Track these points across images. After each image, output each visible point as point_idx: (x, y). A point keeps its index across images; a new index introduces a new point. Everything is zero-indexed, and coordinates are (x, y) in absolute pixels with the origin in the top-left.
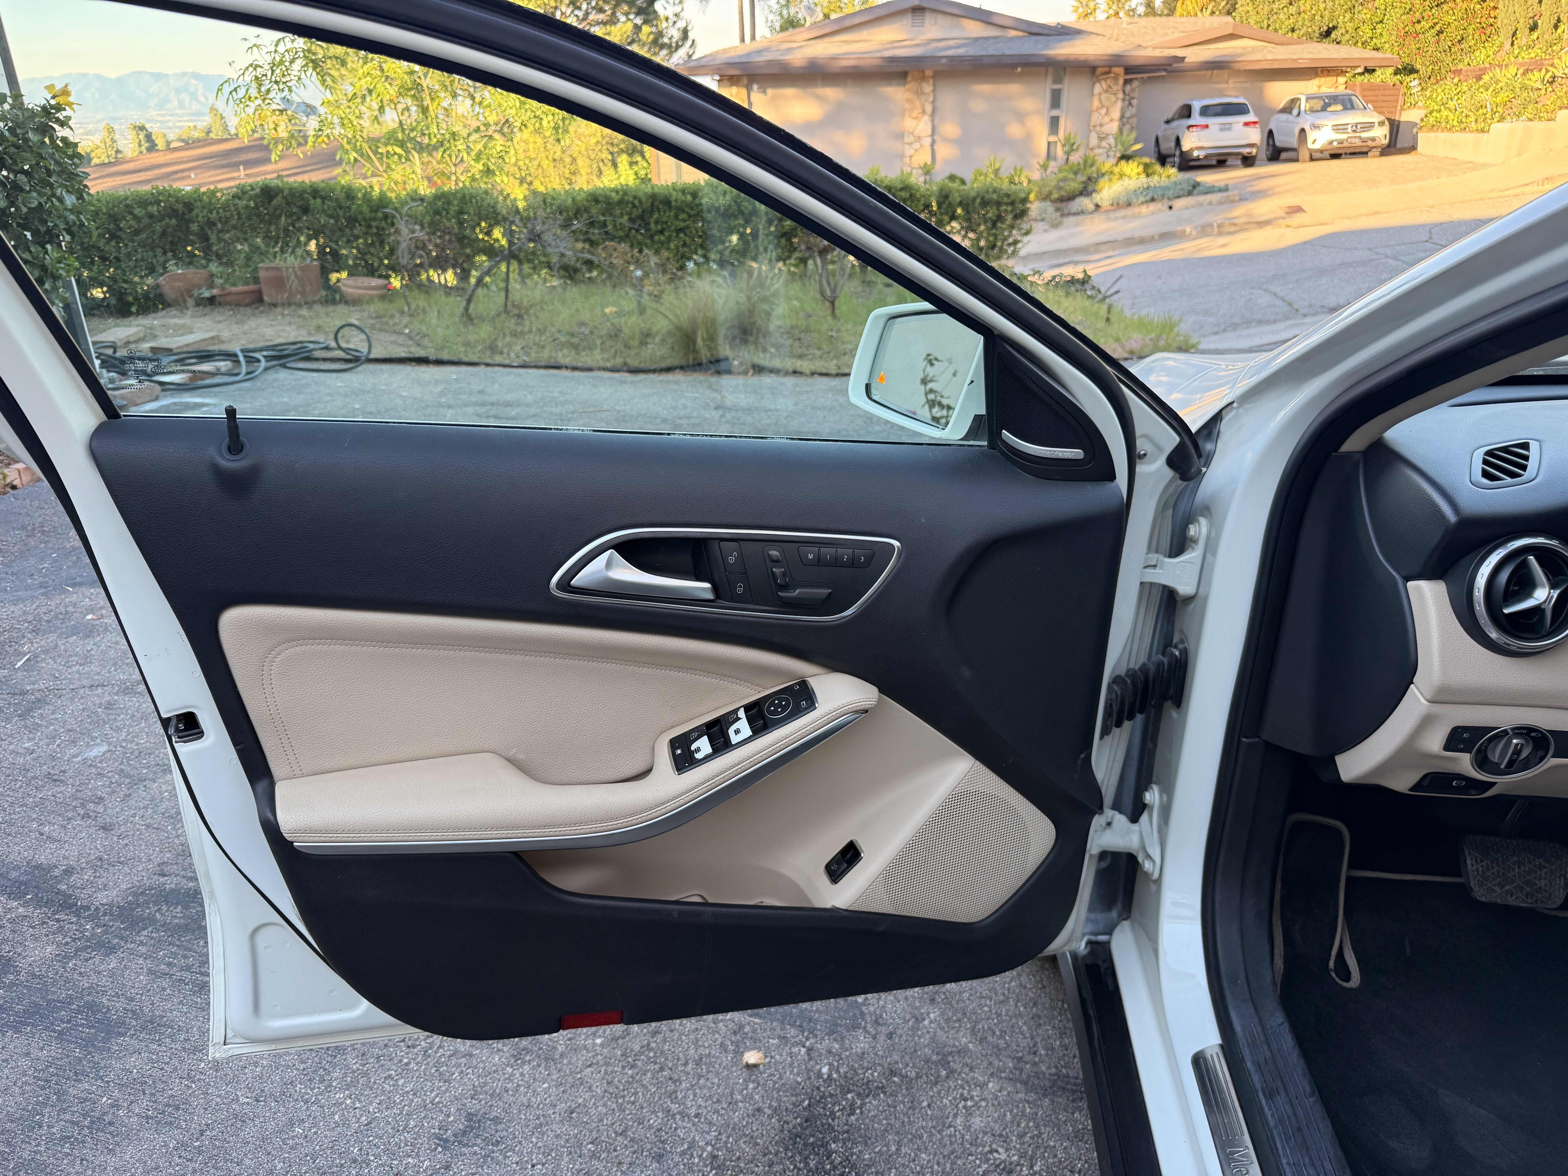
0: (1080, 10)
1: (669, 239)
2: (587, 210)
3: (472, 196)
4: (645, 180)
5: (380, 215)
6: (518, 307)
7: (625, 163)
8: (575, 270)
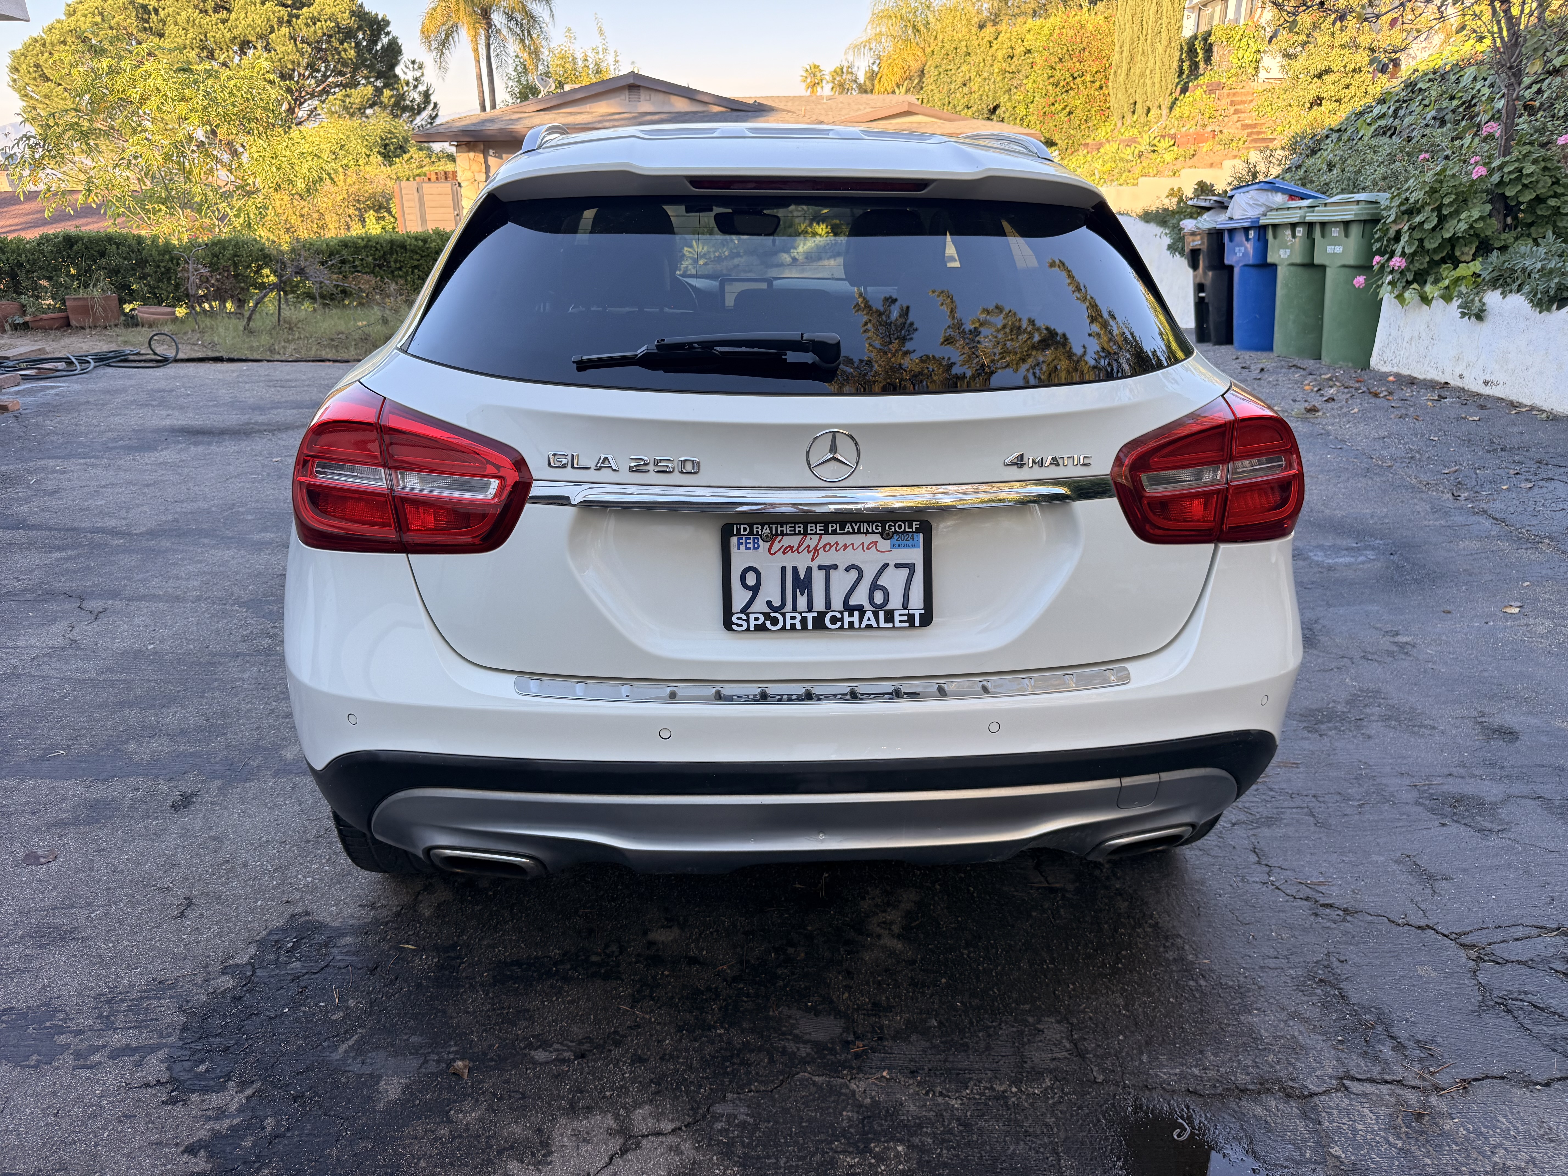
0: (809, 80)
1: (407, 273)
2: (338, 252)
3: (245, 243)
5: (167, 257)
6: (289, 323)
7: (373, 218)
8: (332, 297)
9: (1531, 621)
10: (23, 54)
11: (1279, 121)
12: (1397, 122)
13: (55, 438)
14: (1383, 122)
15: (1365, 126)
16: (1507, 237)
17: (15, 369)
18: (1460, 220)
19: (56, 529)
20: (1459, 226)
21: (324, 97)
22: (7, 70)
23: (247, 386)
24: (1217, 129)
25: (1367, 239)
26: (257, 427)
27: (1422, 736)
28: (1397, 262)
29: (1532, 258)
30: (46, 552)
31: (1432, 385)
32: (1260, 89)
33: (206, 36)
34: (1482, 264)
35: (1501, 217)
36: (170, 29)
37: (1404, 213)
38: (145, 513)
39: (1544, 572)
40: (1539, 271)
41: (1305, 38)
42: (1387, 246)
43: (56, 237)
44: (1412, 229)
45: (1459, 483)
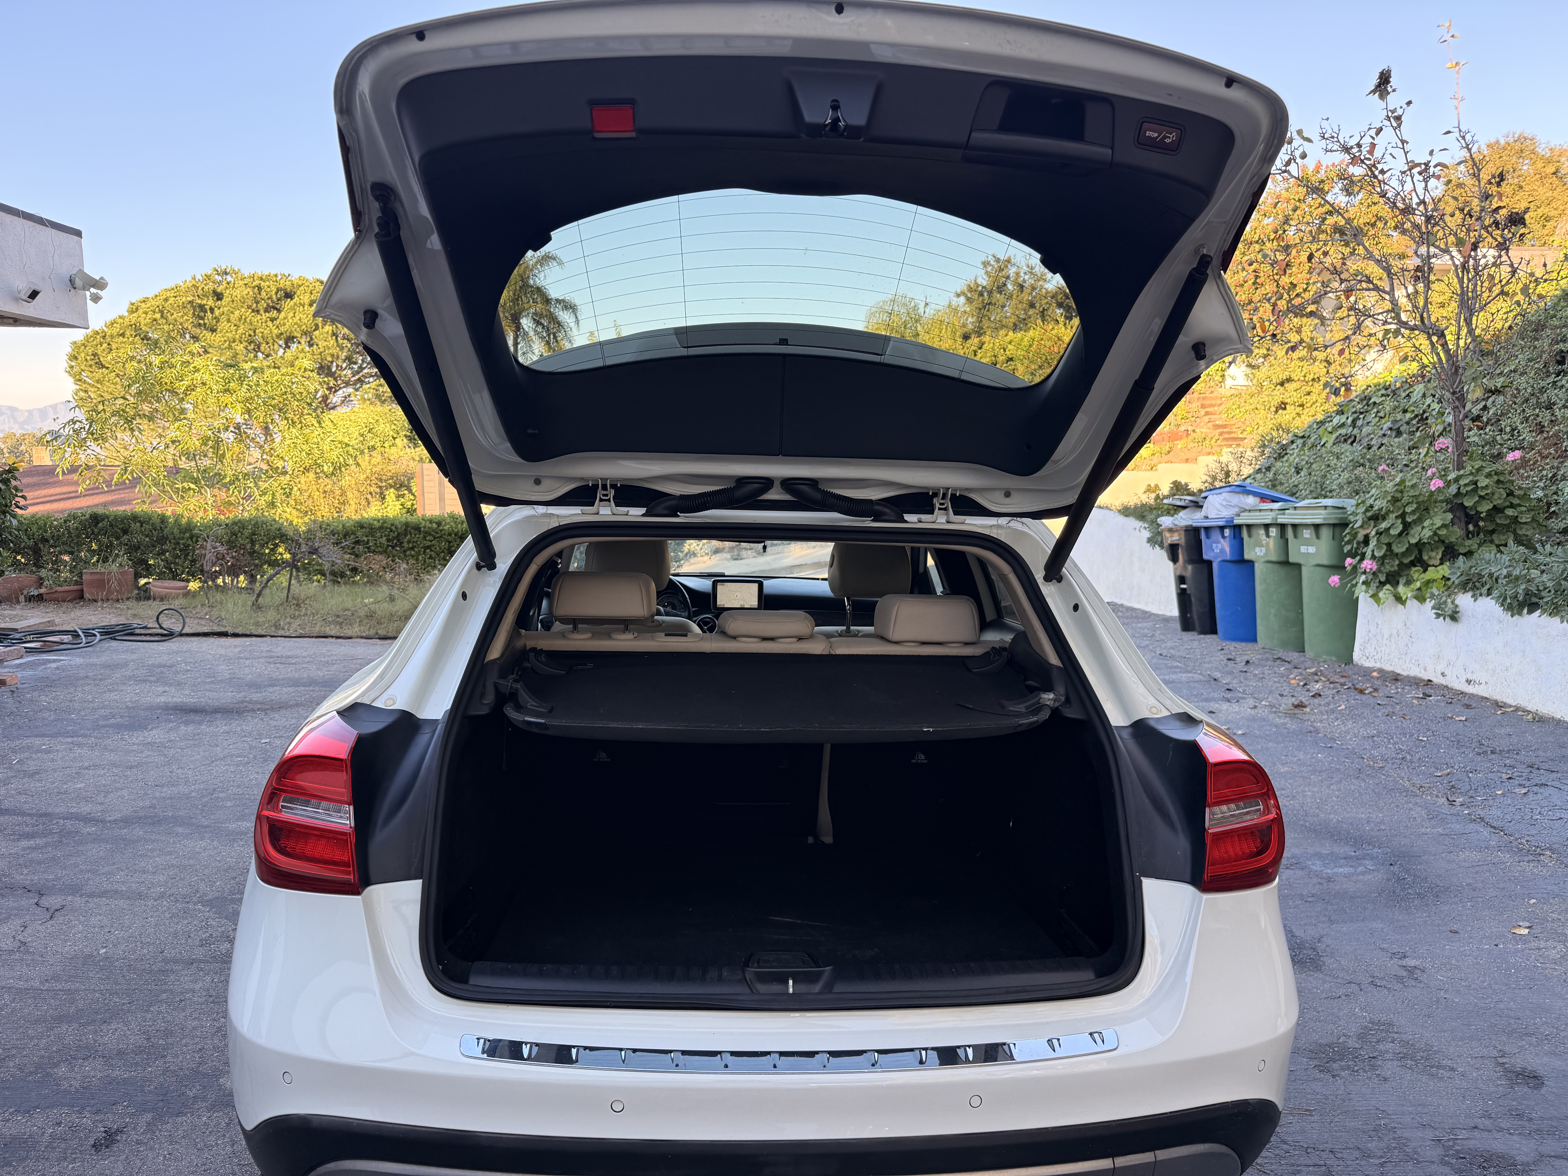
1: (419, 553)
2: (354, 533)
3: (263, 523)
4: (411, 511)
5: (187, 535)
6: (297, 599)
7: (393, 496)
8: (342, 575)
9: (1542, 944)
10: (84, 345)
11: (1247, 422)
12: (1356, 431)
13: (46, 715)
14: (1343, 431)
15: (1326, 434)
16: (1472, 544)
17: (21, 641)
18: (1423, 528)
19: (29, 815)
20: (1422, 533)
21: (358, 385)
22: (67, 357)
23: (248, 662)
24: (1190, 428)
25: (1338, 539)
26: (251, 706)
27: (1442, 1078)
28: (1368, 564)
29: (1497, 564)
30: (14, 840)
31: (1416, 682)
32: (1228, 394)
33: (255, 332)
34: (1450, 568)
35: (1463, 524)
36: (223, 325)
37: (1370, 519)
38: (123, 797)
39: (1549, 888)
40: (1505, 577)
41: (1265, 352)
42: (1357, 548)
43: (83, 515)
44: (1379, 533)
45: (1453, 787)
